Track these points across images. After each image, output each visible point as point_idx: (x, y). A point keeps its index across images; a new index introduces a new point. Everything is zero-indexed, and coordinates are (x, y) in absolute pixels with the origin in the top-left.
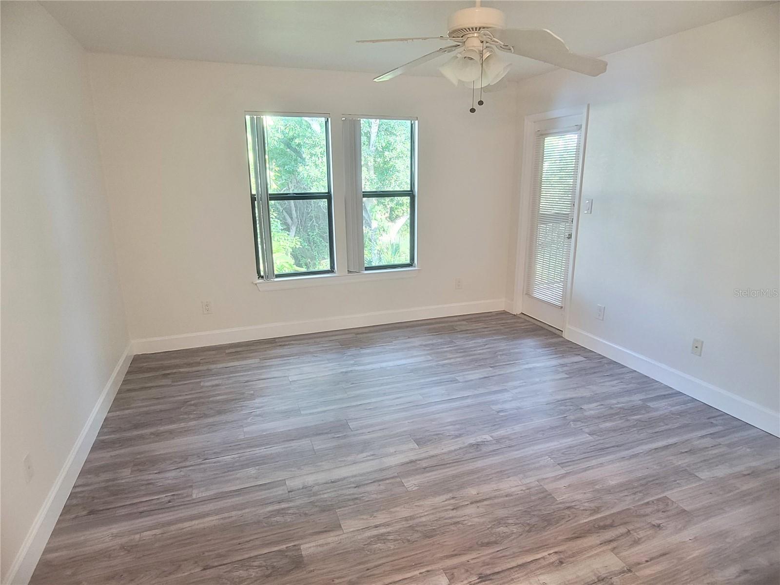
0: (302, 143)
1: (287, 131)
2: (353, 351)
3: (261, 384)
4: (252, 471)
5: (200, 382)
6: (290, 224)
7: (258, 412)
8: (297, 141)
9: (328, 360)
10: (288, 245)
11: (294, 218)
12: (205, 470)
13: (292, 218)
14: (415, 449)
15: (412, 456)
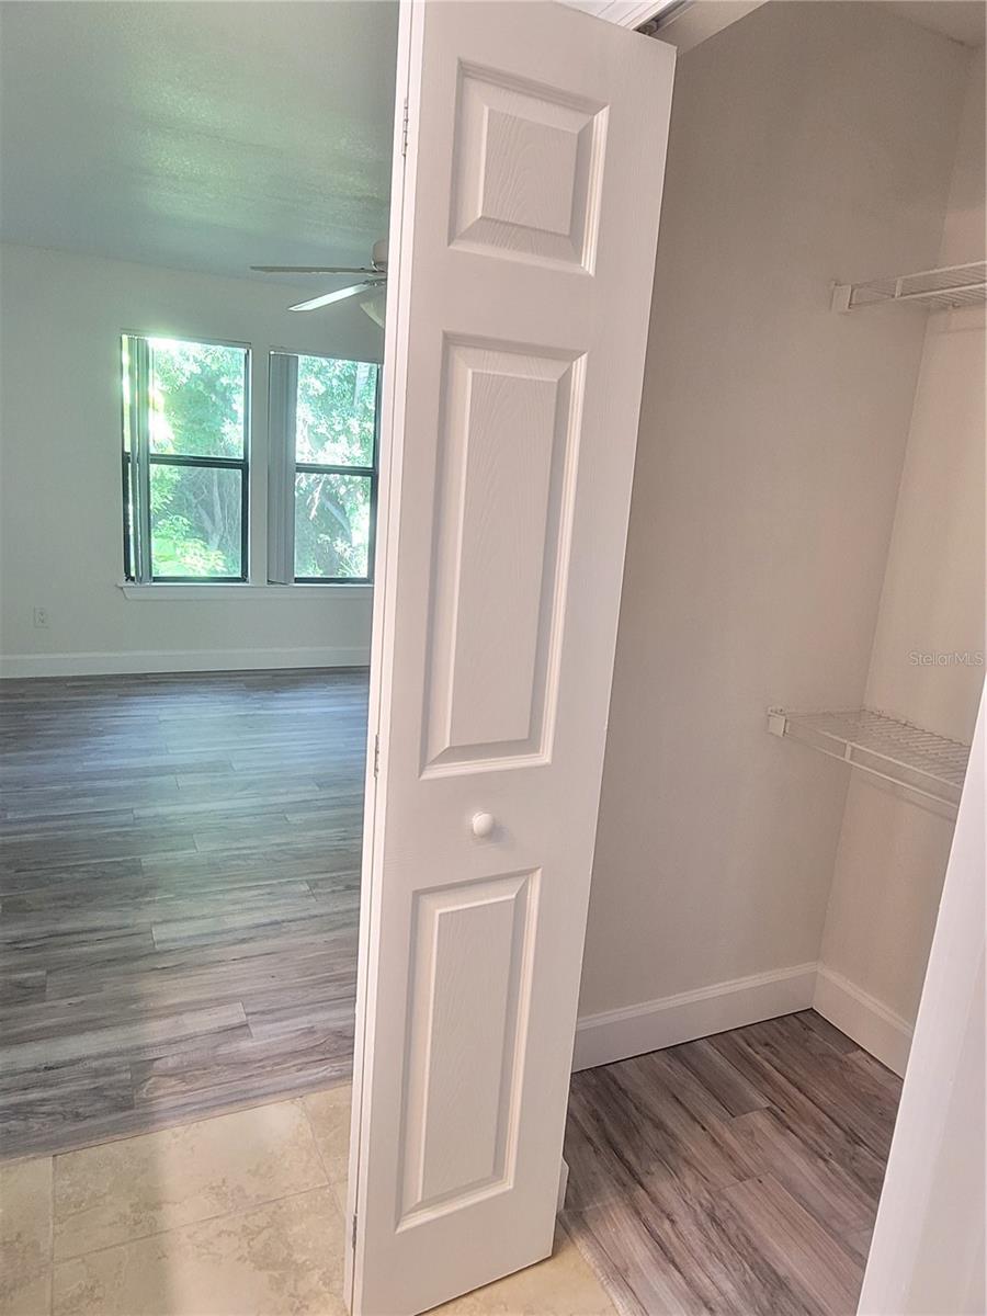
0: (233, 386)
1: (208, 361)
2: (262, 694)
3: (117, 722)
4: (90, 800)
5: (23, 715)
6: (210, 531)
7: (106, 748)
8: (224, 380)
9: (222, 702)
10: (200, 565)
11: (217, 518)
12: (24, 797)
13: (213, 521)
14: (315, 791)
15: (308, 797)
